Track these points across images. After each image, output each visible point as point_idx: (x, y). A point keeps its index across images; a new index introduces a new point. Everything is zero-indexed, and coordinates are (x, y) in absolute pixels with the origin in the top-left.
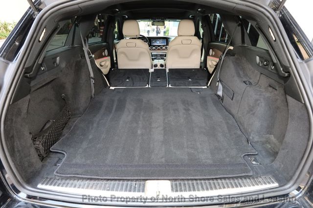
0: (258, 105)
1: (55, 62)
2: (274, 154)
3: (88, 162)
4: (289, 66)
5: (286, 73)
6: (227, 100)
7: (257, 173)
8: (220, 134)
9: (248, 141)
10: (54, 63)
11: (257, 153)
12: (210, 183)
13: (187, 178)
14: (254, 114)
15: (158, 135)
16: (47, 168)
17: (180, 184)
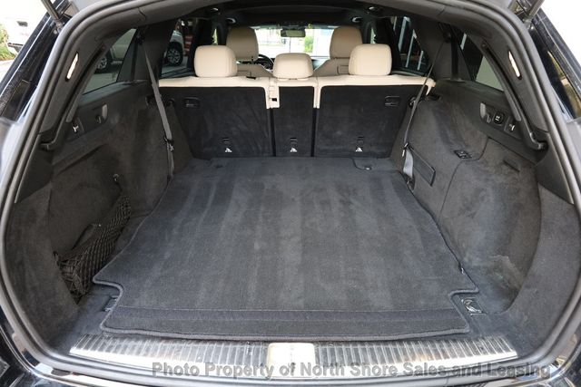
0: (483, 199)
1: (99, 115)
2: (510, 294)
3: (163, 305)
4: (546, 130)
5: (540, 142)
6: (422, 184)
7: (477, 332)
8: (407, 252)
9: (460, 267)
10: (97, 117)
11: (477, 290)
12: (388, 350)
13: (345, 338)
14: (472, 216)
15: (291, 253)
16: (88, 316)
17: (332, 351)
